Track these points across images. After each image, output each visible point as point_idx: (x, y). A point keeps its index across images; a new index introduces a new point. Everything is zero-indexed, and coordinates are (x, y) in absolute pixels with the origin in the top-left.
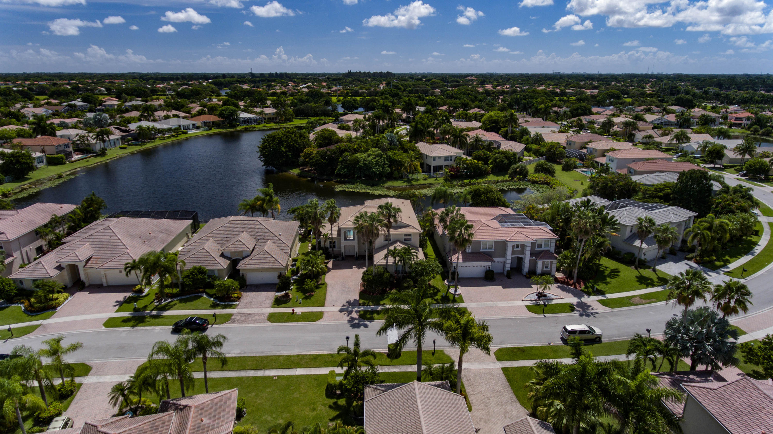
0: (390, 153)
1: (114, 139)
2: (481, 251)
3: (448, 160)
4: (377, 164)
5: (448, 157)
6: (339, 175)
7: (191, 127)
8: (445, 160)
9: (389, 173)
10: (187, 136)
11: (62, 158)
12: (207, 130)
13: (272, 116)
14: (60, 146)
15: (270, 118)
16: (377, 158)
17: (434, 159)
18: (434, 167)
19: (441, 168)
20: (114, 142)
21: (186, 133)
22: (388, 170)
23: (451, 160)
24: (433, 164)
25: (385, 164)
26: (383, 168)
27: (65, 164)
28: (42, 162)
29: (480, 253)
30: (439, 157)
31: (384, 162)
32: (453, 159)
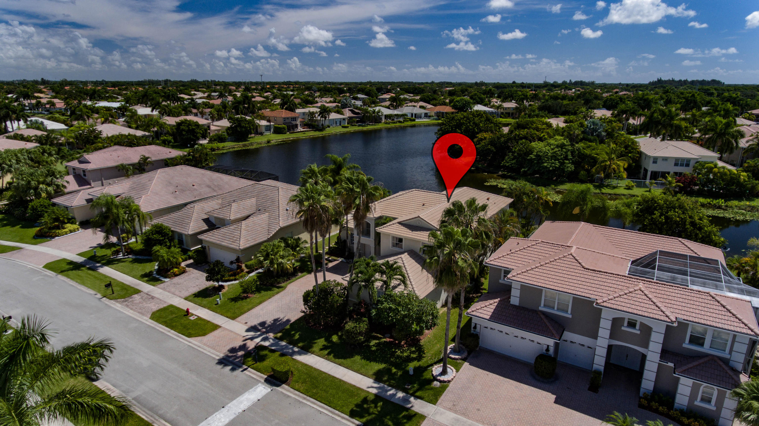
0: (581, 145)
1: (341, 119)
2: (540, 309)
3: (682, 165)
4: (554, 157)
5: (683, 159)
6: (505, 168)
7: (423, 115)
8: (676, 165)
9: (571, 172)
10: (413, 123)
11: (284, 128)
12: (436, 120)
13: (511, 111)
14: (288, 118)
15: (508, 114)
16: (556, 149)
17: (655, 160)
18: (652, 172)
19: (664, 175)
20: (340, 122)
21: (414, 120)
22: (570, 167)
23: (688, 165)
24: (651, 168)
25: (566, 158)
26: (562, 164)
27: (285, 133)
28: (270, 130)
29: (536, 312)
30: (665, 159)
31: (567, 156)
32: (692, 163)
